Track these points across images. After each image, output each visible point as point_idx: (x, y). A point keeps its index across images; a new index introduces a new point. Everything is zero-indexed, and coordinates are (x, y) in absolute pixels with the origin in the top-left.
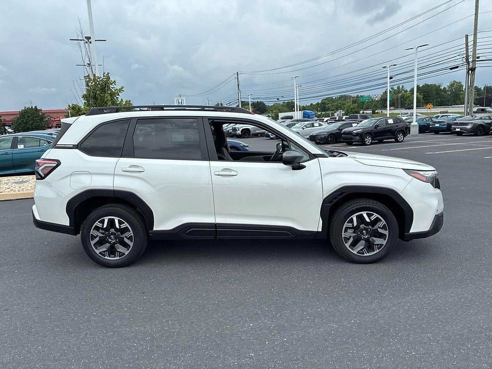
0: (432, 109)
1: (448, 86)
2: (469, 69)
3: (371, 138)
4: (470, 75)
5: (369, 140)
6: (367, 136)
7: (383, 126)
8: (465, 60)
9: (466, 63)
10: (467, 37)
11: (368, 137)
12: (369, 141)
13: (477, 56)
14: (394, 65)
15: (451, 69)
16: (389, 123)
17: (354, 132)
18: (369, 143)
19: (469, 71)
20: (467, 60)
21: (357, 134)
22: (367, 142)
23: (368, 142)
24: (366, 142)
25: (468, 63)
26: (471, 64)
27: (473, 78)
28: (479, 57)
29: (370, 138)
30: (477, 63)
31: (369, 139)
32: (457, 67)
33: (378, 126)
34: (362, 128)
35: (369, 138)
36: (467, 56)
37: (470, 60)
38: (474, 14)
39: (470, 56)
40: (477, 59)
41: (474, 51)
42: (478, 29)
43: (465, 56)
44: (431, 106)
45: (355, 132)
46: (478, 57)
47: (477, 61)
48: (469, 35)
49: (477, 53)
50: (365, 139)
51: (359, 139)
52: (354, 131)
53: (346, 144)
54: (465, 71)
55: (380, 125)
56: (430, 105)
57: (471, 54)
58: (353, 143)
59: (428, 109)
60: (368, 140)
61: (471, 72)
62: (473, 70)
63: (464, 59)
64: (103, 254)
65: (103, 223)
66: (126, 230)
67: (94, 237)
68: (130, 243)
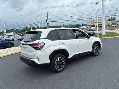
2: (47, 23)
41: (48, 20)
64: (58, 69)
65: (58, 59)
66: (63, 60)
67: (56, 64)
68: (64, 64)
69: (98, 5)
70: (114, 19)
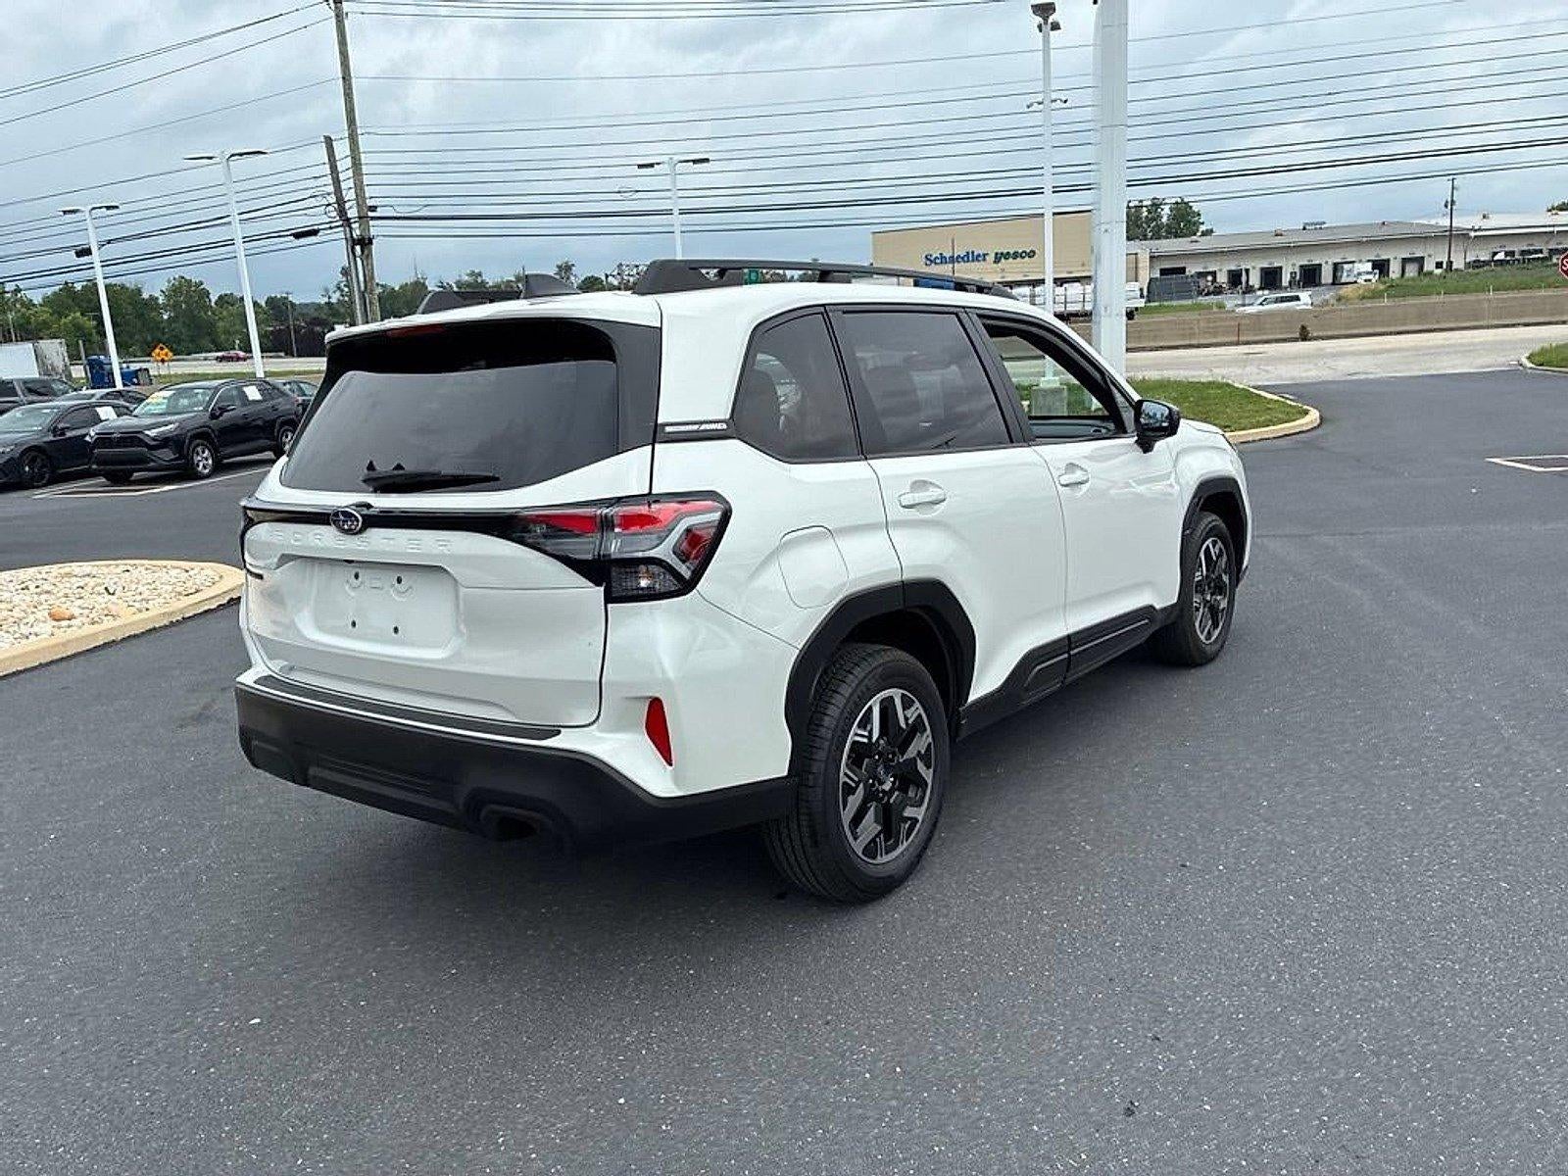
0: (171, 364)
1: (162, 291)
2: (354, 242)
3: (210, 450)
4: (358, 259)
5: (206, 459)
6: (198, 445)
7: (236, 412)
8: (334, 214)
9: (341, 223)
10: (329, 141)
11: (199, 449)
12: (205, 462)
13: (370, 203)
14: (108, 208)
15: (298, 236)
16: (250, 398)
17: (148, 435)
18: (207, 471)
19: (353, 249)
20: (342, 212)
21: (164, 442)
22: (201, 464)
23: (205, 467)
24: (198, 466)
25: (347, 222)
26: (357, 225)
27: (370, 267)
28: (376, 207)
29: (207, 452)
30: (371, 223)
31: (205, 455)
32: (314, 233)
33: (223, 410)
34: (176, 421)
35: (203, 452)
36: (341, 202)
37: (352, 213)
38: (341, 76)
39: (349, 200)
40: (371, 214)
41: (359, 188)
42: (358, 123)
43: (332, 199)
44: (166, 355)
45: (152, 433)
46: (373, 208)
47: (373, 218)
48: (333, 138)
49: (367, 195)
50: (192, 458)
51: (173, 457)
52: (147, 432)
53: (108, 483)
54: (342, 246)
55: (229, 408)
56: (162, 349)
57: (349, 195)
58: (131, 475)
59: (160, 364)
60: (203, 460)
61: (362, 251)
62: (365, 242)
63: (331, 208)
64: (871, 850)
65: (866, 721)
66: (916, 728)
67: (849, 790)
68: (927, 775)
69: (1056, 27)
70: (1184, 220)
